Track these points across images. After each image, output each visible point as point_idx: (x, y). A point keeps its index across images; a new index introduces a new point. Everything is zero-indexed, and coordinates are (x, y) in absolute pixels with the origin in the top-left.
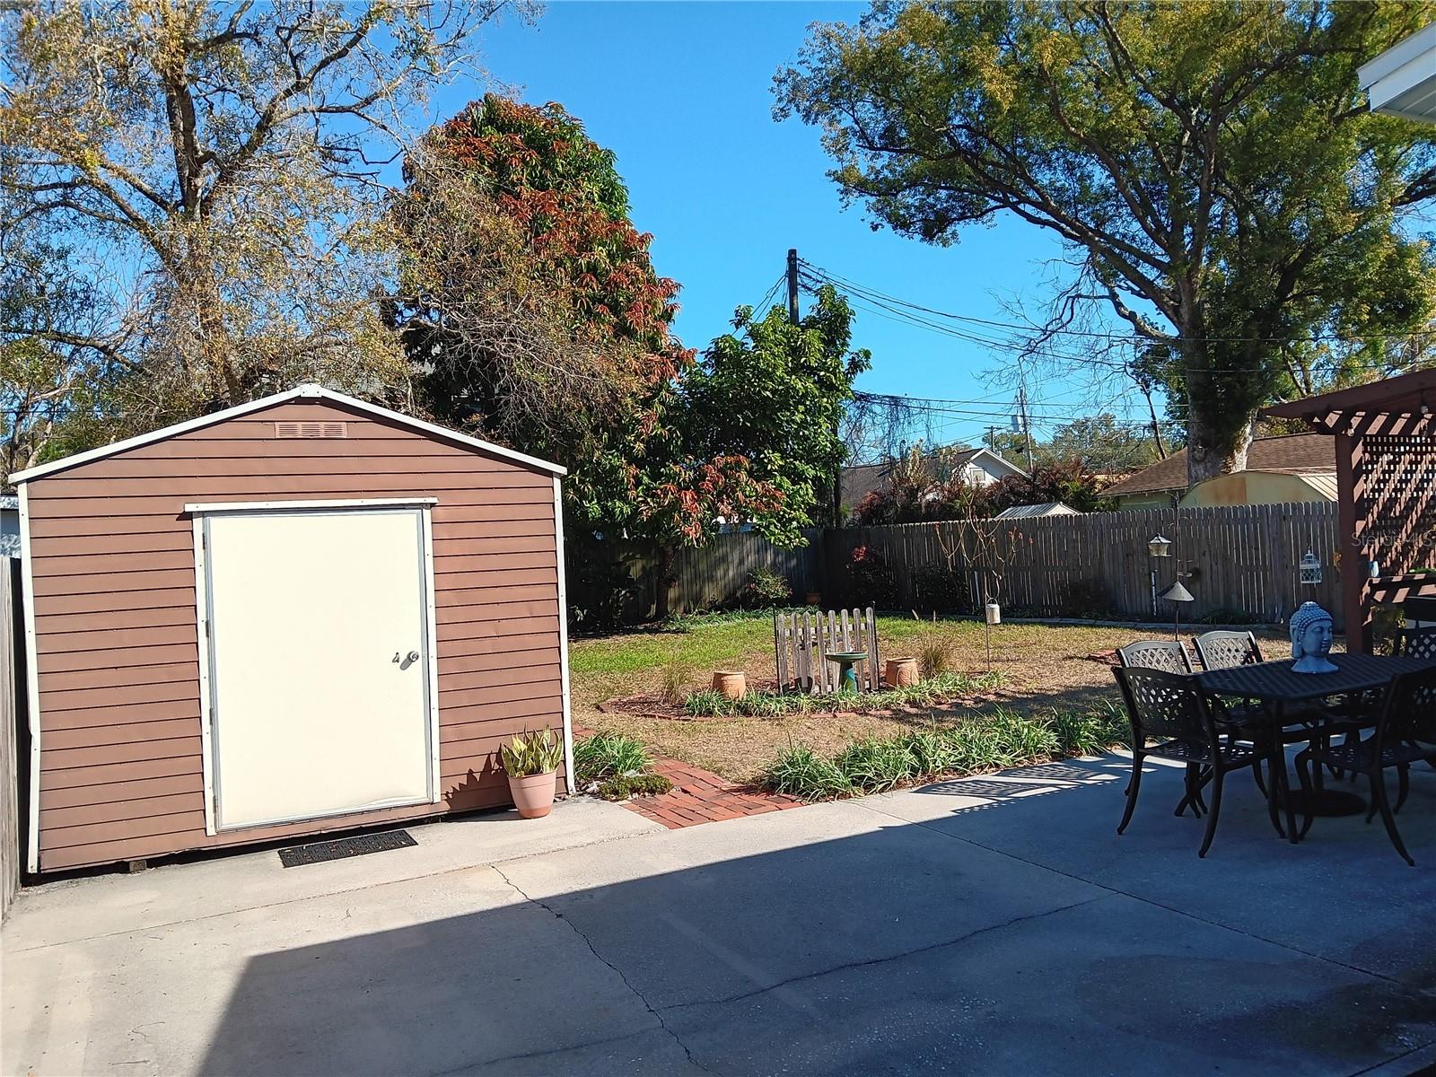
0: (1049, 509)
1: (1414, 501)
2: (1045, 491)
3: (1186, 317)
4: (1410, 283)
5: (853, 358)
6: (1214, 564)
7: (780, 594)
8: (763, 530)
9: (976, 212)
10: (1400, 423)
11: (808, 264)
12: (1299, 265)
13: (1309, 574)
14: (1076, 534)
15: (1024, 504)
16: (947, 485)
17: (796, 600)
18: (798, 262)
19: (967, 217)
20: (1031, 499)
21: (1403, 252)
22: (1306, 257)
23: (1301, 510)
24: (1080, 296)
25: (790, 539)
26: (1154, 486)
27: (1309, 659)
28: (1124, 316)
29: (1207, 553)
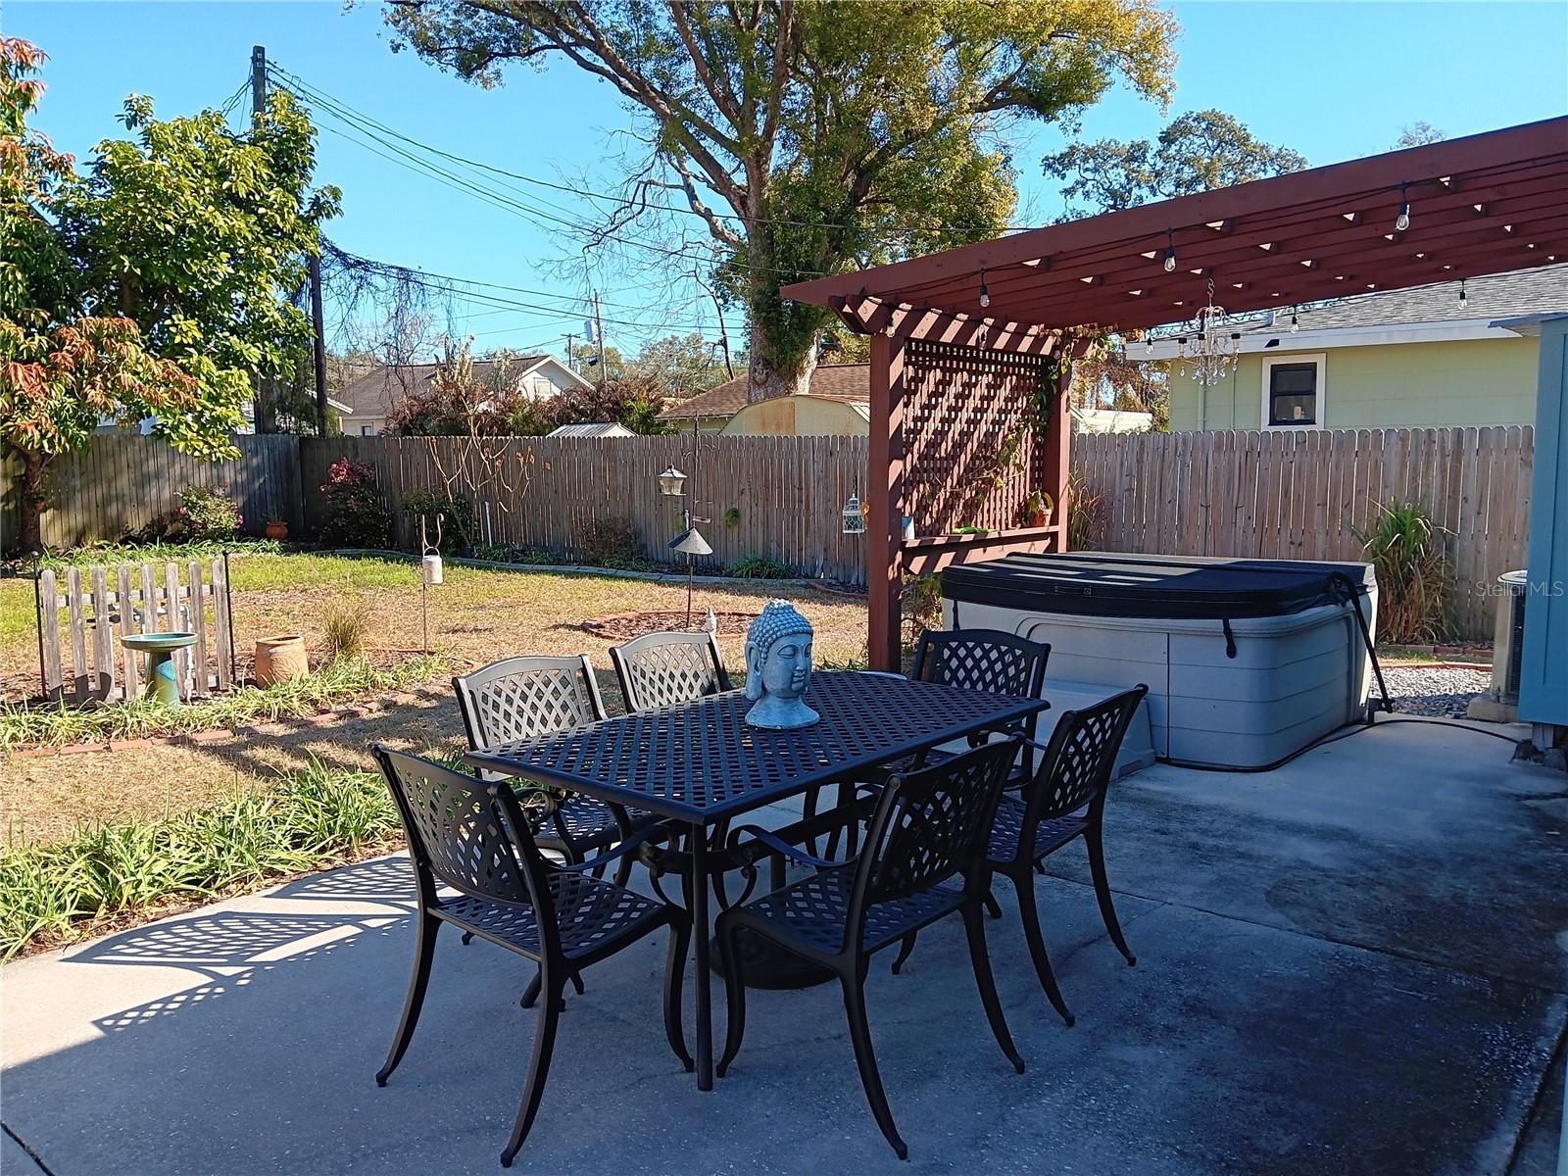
0: (606, 429)
1: (966, 435)
2: (608, 410)
3: (753, 211)
4: (982, 199)
5: (318, 198)
6: (754, 505)
7: (224, 522)
8: (167, 431)
9: (519, 48)
10: (955, 327)
11: (282, 71)
12: (874, 166)
13: (853, 523)
14: (605, 460)
15: (585, 423)
16: (501, 395)
17: (251, 530)
18: (267, 65)
19: (514, 54)
20: (594, 418)
21: (978, 164)
22: (883, 156)
23: (848, 445)
24: (651, 182)
25: (211, 447)
26: (715, 410)
27: (773, 702)
28: (698, 212)
29: (747, 490)
